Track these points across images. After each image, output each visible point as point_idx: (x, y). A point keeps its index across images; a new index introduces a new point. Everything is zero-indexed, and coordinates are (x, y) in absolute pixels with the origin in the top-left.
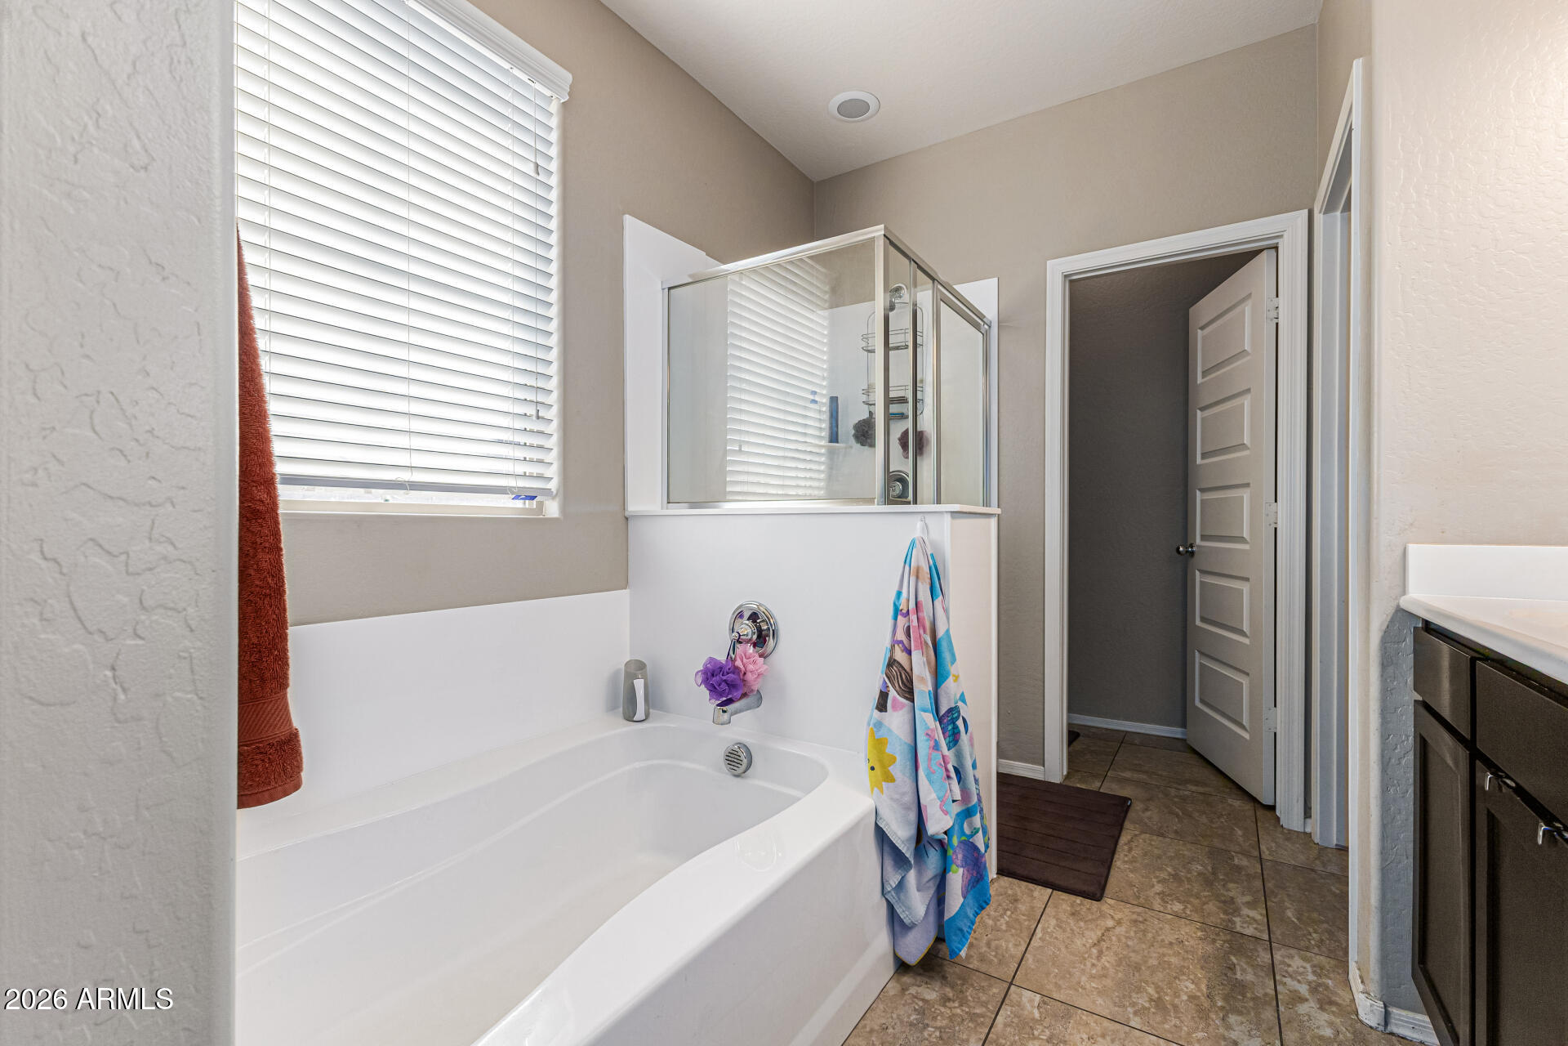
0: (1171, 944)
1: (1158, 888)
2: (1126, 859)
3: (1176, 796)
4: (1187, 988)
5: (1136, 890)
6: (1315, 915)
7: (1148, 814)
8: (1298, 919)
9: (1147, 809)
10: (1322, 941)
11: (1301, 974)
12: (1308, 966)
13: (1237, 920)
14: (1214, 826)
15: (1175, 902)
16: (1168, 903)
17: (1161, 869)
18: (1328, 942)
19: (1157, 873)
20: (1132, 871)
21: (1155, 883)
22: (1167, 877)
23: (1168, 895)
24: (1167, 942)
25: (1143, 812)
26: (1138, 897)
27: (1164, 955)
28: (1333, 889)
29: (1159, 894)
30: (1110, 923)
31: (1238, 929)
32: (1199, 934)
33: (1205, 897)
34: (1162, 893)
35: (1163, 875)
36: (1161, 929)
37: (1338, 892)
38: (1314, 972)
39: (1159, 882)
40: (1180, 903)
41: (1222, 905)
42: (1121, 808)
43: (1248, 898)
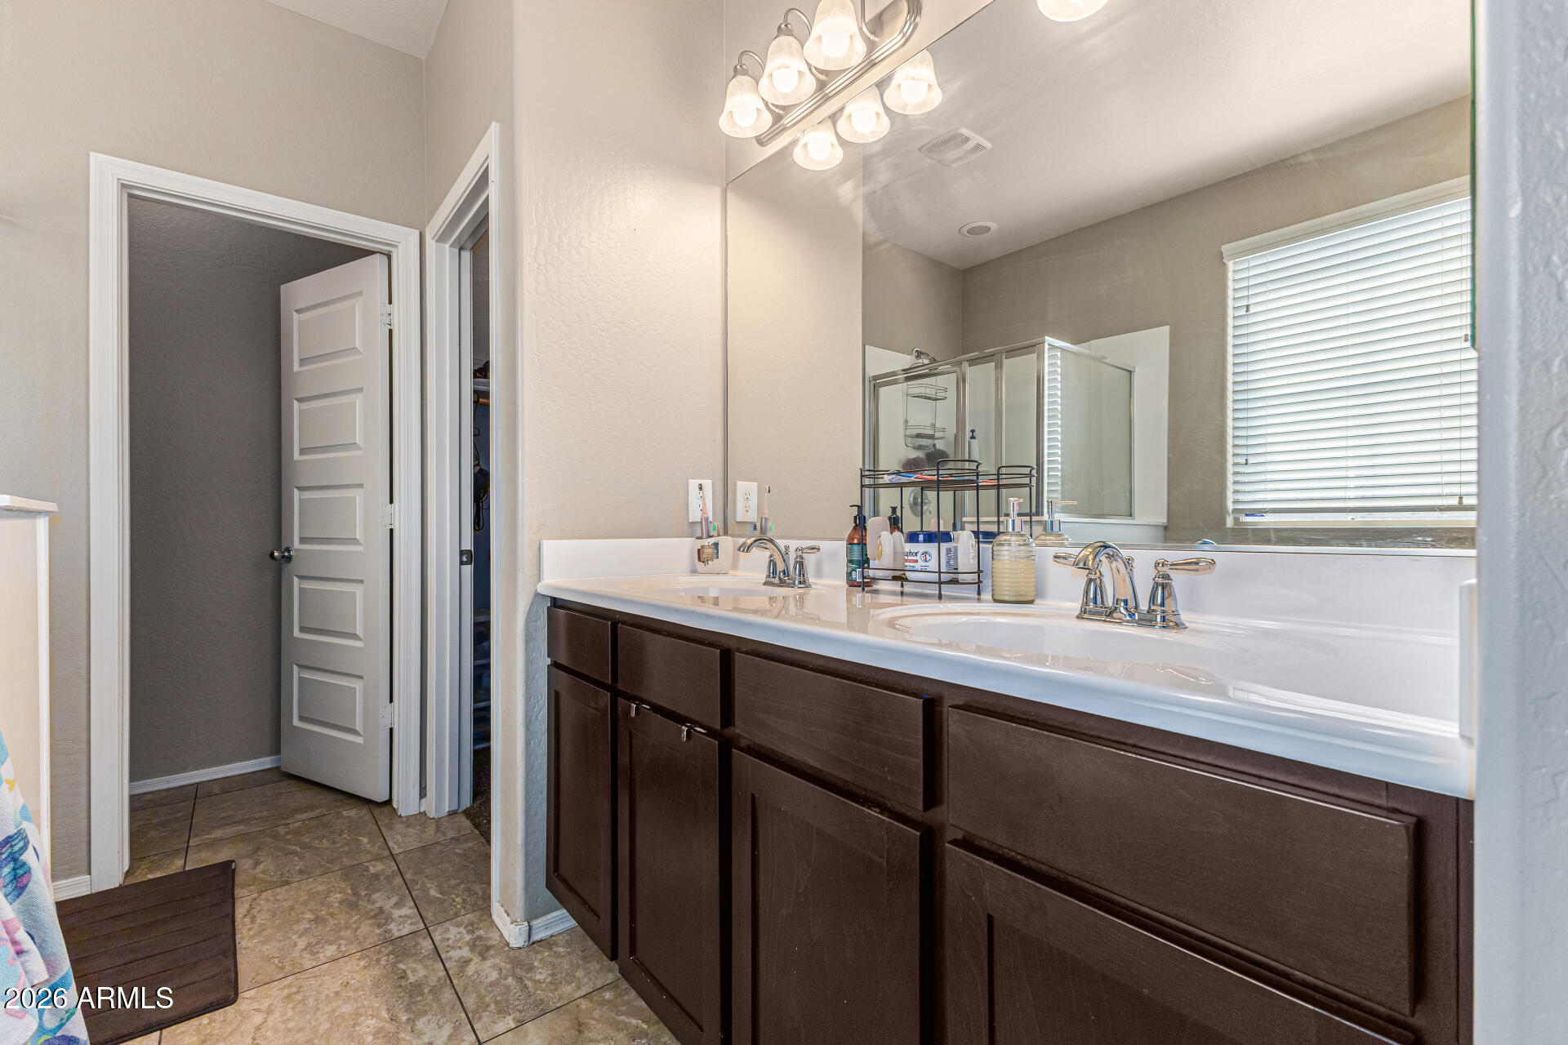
0: (337, 993)
1: (302, 943)
2: (252, 933)
3: (287, 833)
4: (369, 1027)
5: (276, 961)
6: (452, 882)
7: (262, 867)
8: (440, 894)
9: (257, 863)
10: (464, 901)
11: (459, 941)
12: (462, 929)
13: (392, 926)
14: (338, 846)
15: (325, 947)
16: (318, 952)
17: (298, 921)
18: (468, 899)
19: (296, 927)
20: (263, 943)
21: (297, 940)
22: (308, 926)
23: (317, 944)
24: (332, 995)
25: (254, 868)
26: (283, 968)
27: (334, 1011)
28: (457, 851)
29: (305, 949)
30: (258, 1019)
31: (396, 934)
32: (362, 963)
33: (355, 922)
34: (309, 945)
35: (304, 925)
36: (321, 985)
37: (461, 851)
38: (469, 932)
39: (300, 937)
40: (331, 944)
41: (374, 921)
42: (225, 873)
43: (395, 899)
